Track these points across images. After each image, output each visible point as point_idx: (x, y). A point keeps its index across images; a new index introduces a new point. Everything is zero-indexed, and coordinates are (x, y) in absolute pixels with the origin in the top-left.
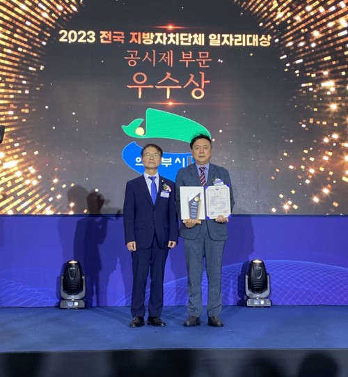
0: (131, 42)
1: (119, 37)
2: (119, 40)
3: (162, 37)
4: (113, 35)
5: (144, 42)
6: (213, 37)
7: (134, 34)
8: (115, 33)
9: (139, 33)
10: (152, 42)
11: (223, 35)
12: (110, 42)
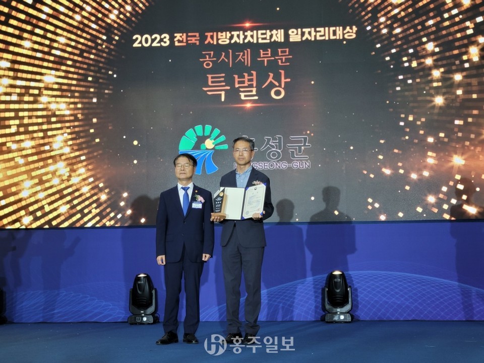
0: (206, 42)
1: (193, 39)
2: (194, 41)
3: (238, 36)
4: (187, 36)
5: (220, 42)
6: (293, 32)
7: (209, 34)
8: (189, 34)
9: (215, 33)
10: (228, 42)
11: (304, 30)
12: (185, 44)
